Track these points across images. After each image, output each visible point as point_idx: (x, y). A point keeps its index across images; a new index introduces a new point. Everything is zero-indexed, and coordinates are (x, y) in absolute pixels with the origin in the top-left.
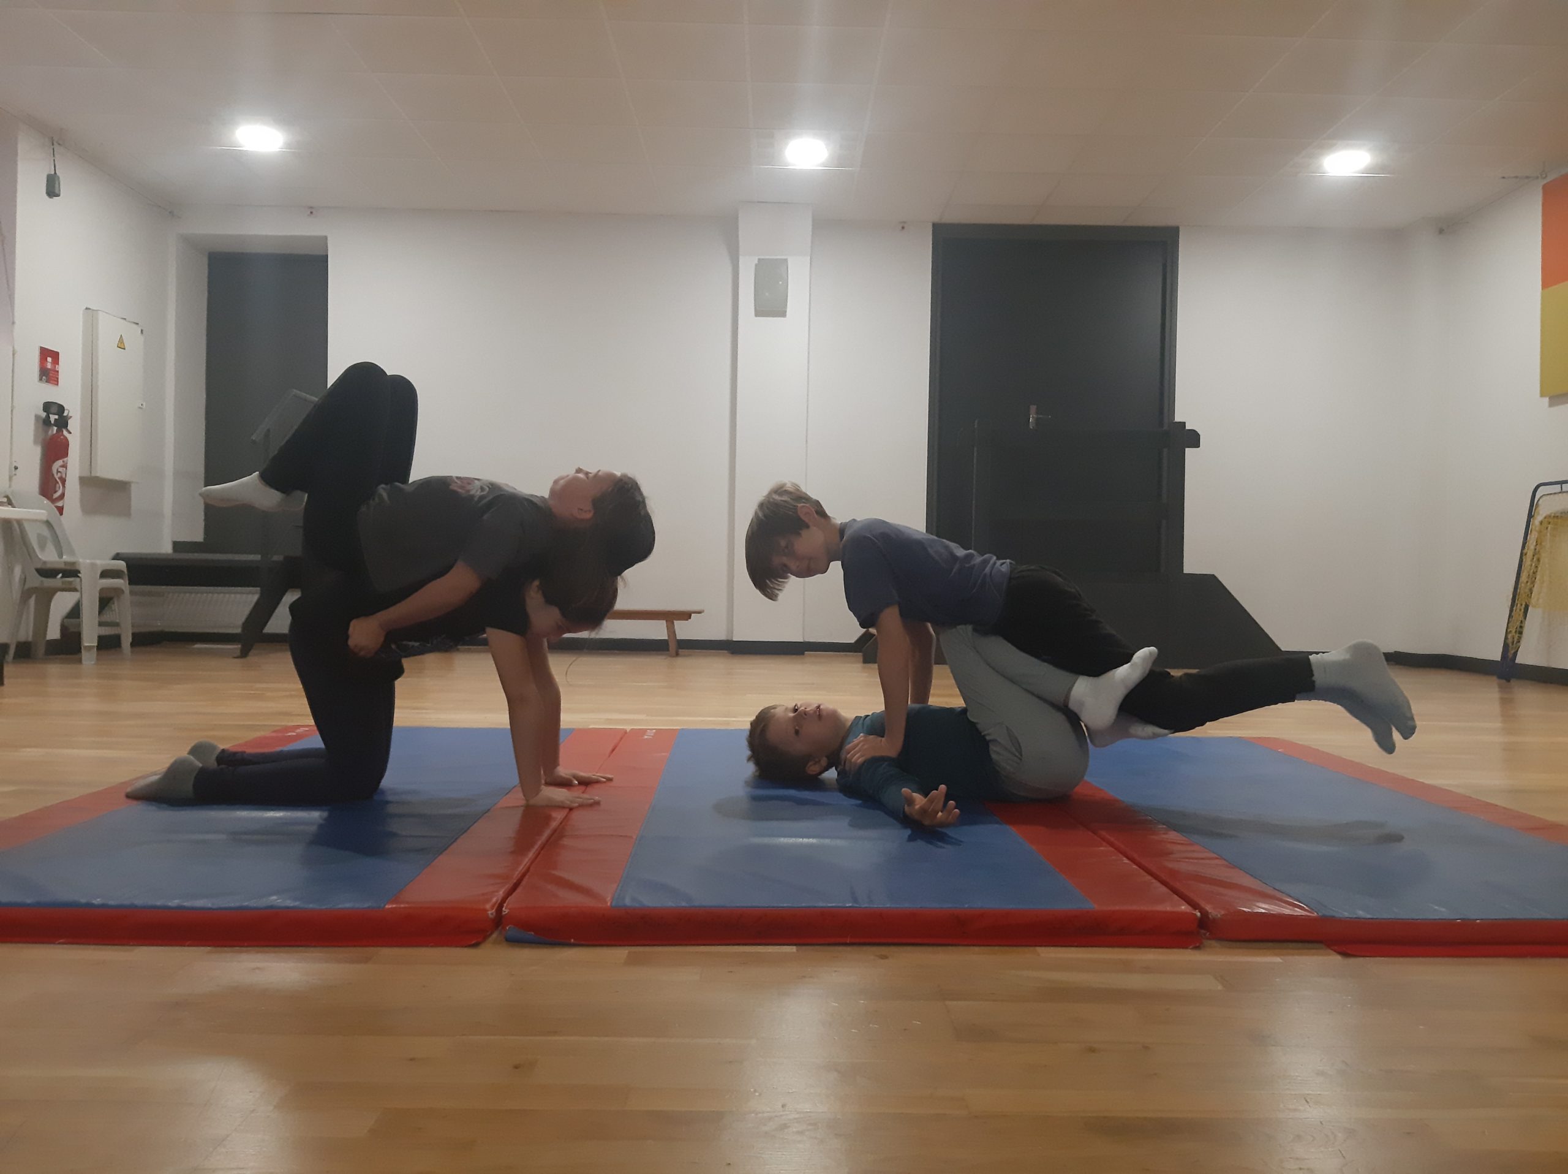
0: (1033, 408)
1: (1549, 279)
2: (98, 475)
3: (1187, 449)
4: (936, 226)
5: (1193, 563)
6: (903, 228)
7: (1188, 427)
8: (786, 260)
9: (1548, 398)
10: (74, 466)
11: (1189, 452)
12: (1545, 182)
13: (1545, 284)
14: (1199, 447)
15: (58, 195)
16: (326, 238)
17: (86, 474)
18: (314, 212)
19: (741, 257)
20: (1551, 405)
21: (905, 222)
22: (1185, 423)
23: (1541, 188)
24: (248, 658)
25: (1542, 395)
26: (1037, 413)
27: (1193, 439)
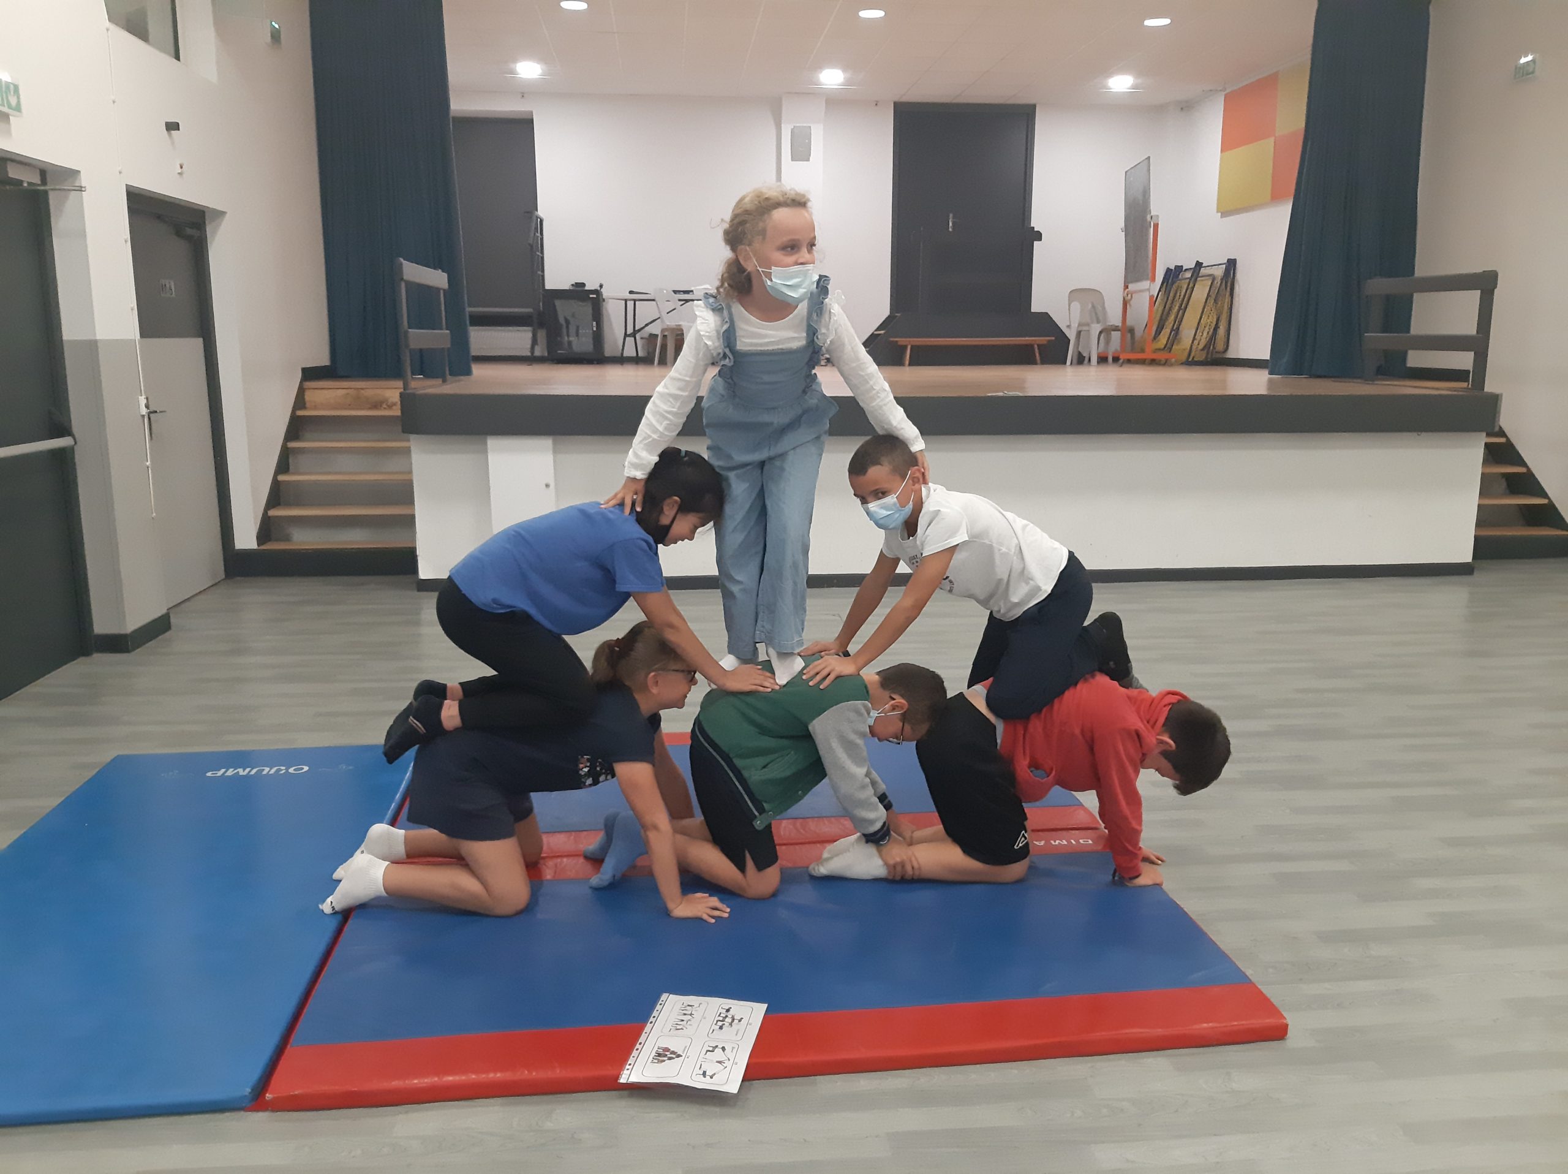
0: (951, 215)
1: (1224, 148)
3: (1035, 243)
4: (895, 104)
5: (1036, 307)
6: (876, 104)
7: (1036, 230)
8: (810, 127)
9: (1220, 214)
11: (1036, 243)
12: (1225, 93)
13: (1222, 151)
14: (1041, 240)
16: (532, 112)
18: (525, 95)
19: (782, 125)
20: (1221, 217)
21: (877, 101)
22: (1034, 228)
23: (1223, 97)
25: (1217, 212)
26: (953, 218)
27: (1038, 236)
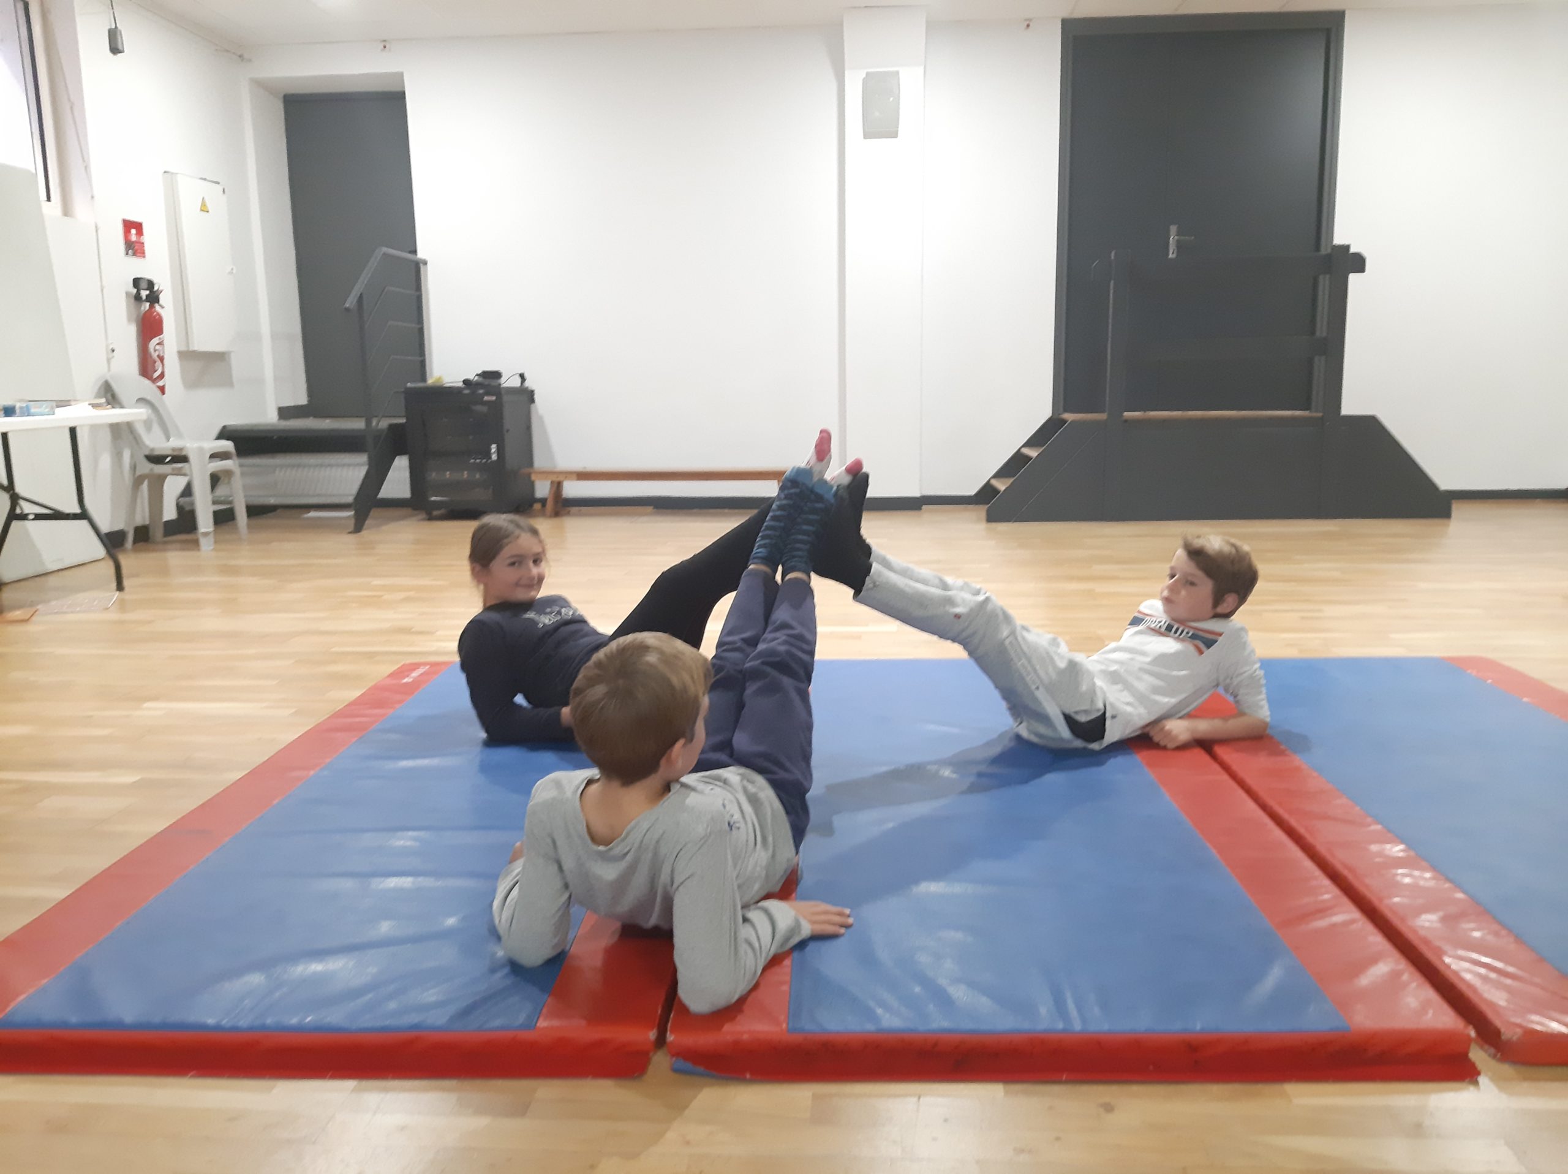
0: (1173, 229)
2: (196, 348)
3: (1350, 275)
4: (1065, 23)
5: (1351, 405)
6: (1028, 26)
7: (1352, 250)
8: (897, 73)
10: (170, 342)
11: (1353, 278)
15: (122, 51)
16: (401, 75)
17: (183, 348)
18: (387, 46)
19: (846, 71)
21: (1029, 20)
22: (1348, 247)
24: (364, 533)
26: (1178, 234)
27: (1358, 263)
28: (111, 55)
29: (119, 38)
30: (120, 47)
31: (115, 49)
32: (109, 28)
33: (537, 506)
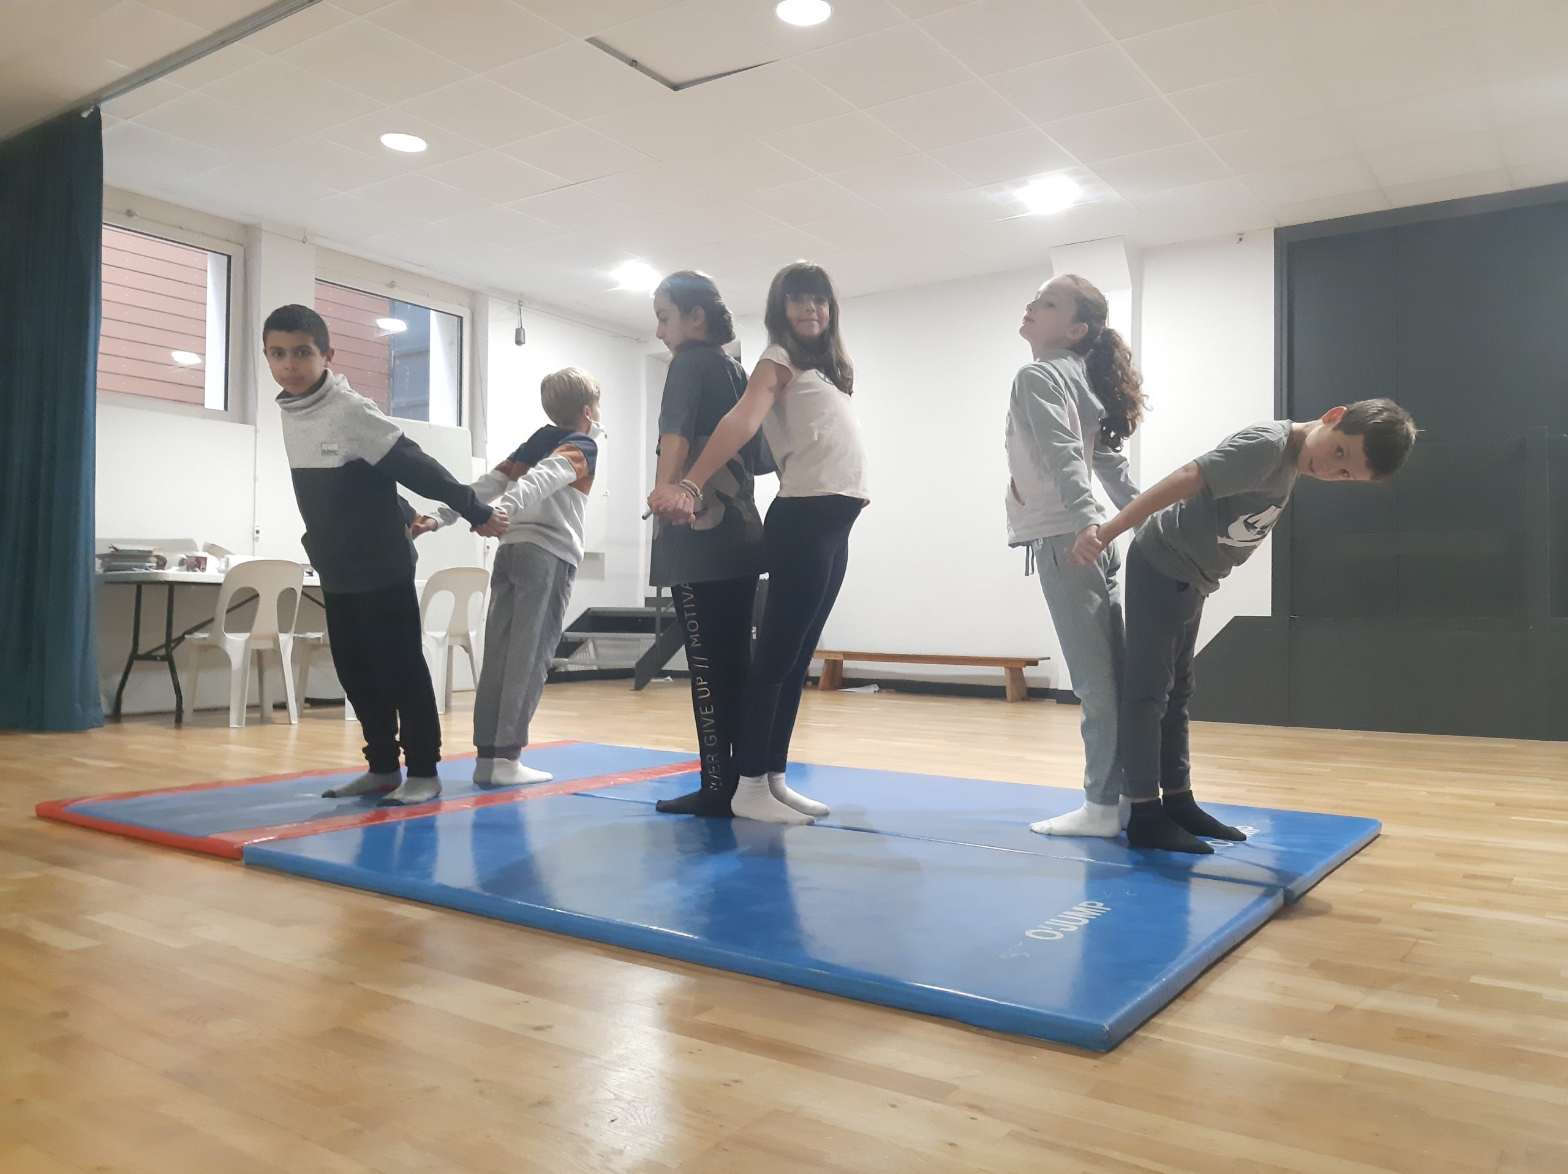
4: (1277, 231)
6: (1241, 239)
15: (524, 343)
21: (1242, 234)
24: (643, 691)
28: (516, 346)
29: (522, 334)
30: (522, 341)
31: (519, 342)
32: (517, 327)
33: (809, 683)
